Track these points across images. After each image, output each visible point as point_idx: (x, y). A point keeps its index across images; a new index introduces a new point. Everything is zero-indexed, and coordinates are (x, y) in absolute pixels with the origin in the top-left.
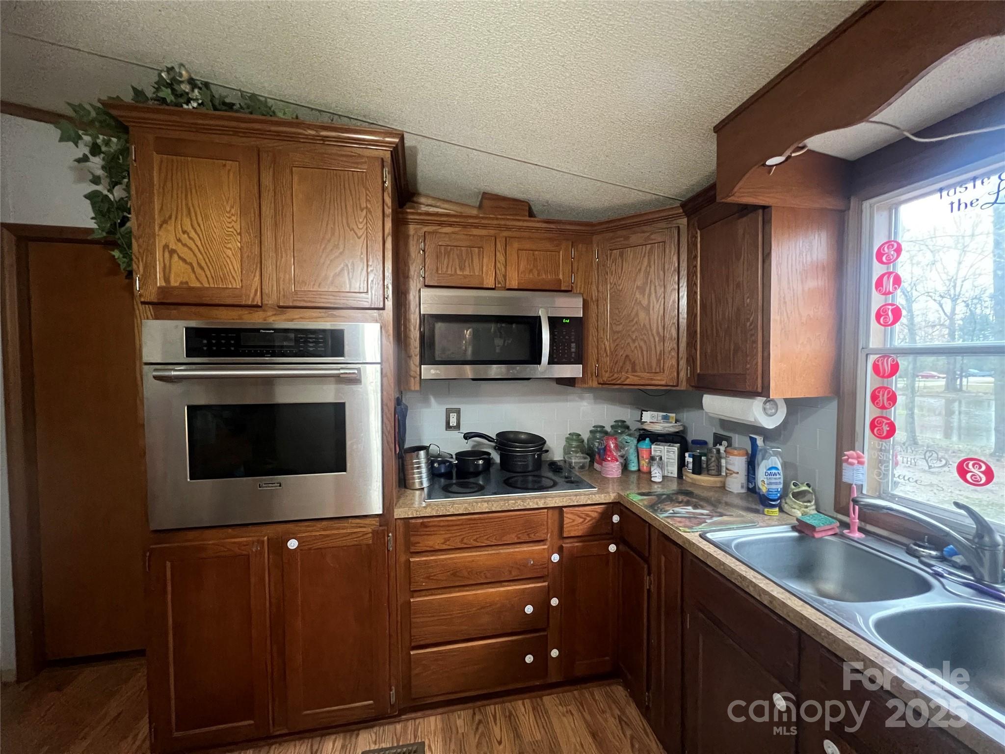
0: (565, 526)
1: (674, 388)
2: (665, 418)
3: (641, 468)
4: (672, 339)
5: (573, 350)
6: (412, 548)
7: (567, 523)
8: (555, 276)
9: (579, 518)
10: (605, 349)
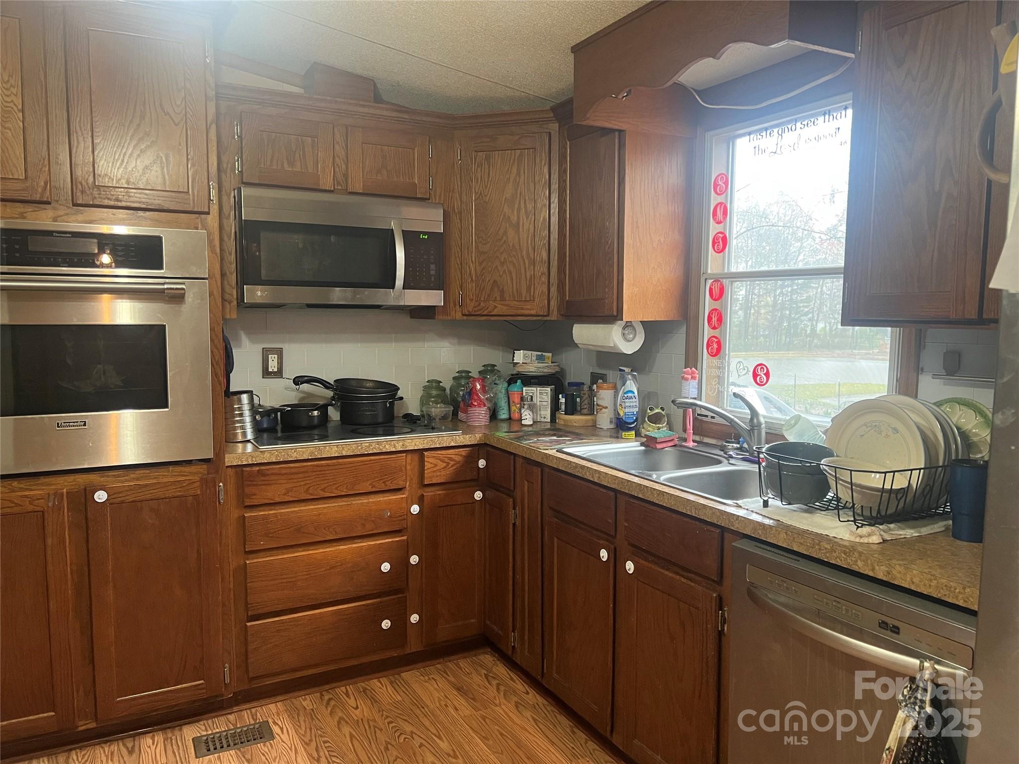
0: (426, 472)
1: (545, 319)
2: (540, 359)
3: (512, 416)
4: (542, 262)
5: (433, 272)
6: (247, 500)
7: (428, 469)
8: (409, 179)
9: (441, 463)
10: (470, 272)
